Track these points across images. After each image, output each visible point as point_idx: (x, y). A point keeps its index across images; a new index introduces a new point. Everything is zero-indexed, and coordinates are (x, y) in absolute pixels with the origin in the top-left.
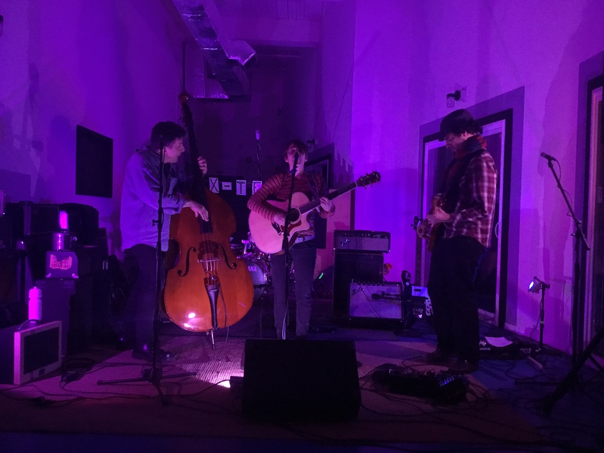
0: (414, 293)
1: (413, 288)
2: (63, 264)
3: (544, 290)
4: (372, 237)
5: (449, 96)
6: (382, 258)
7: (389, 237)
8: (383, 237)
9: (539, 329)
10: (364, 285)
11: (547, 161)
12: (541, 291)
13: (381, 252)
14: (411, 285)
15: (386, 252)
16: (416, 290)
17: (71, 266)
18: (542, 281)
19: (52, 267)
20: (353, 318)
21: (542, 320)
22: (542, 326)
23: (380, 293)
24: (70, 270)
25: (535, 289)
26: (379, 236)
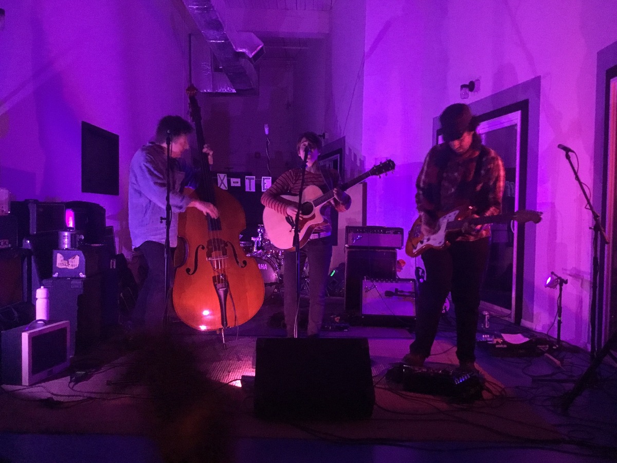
2: (70, 263)
4: (384, 232)
5: (463, 87)
6: (395, 255)
7: (402, 233)
8: (396, 233)
9: (556, 325)
10: (377, 281)
11: (564, 153)
12: (558, 286)
13: (394, 248)
15: (400, 248)
17: (78, 264)
18: (559, 275)
19: (60, 267)
20: (367, 316)
21: (560, 316)
22: (559, 322)
23: (393, 290)
24: (78, 270)
25: (552, 285)
26: (392, 232)
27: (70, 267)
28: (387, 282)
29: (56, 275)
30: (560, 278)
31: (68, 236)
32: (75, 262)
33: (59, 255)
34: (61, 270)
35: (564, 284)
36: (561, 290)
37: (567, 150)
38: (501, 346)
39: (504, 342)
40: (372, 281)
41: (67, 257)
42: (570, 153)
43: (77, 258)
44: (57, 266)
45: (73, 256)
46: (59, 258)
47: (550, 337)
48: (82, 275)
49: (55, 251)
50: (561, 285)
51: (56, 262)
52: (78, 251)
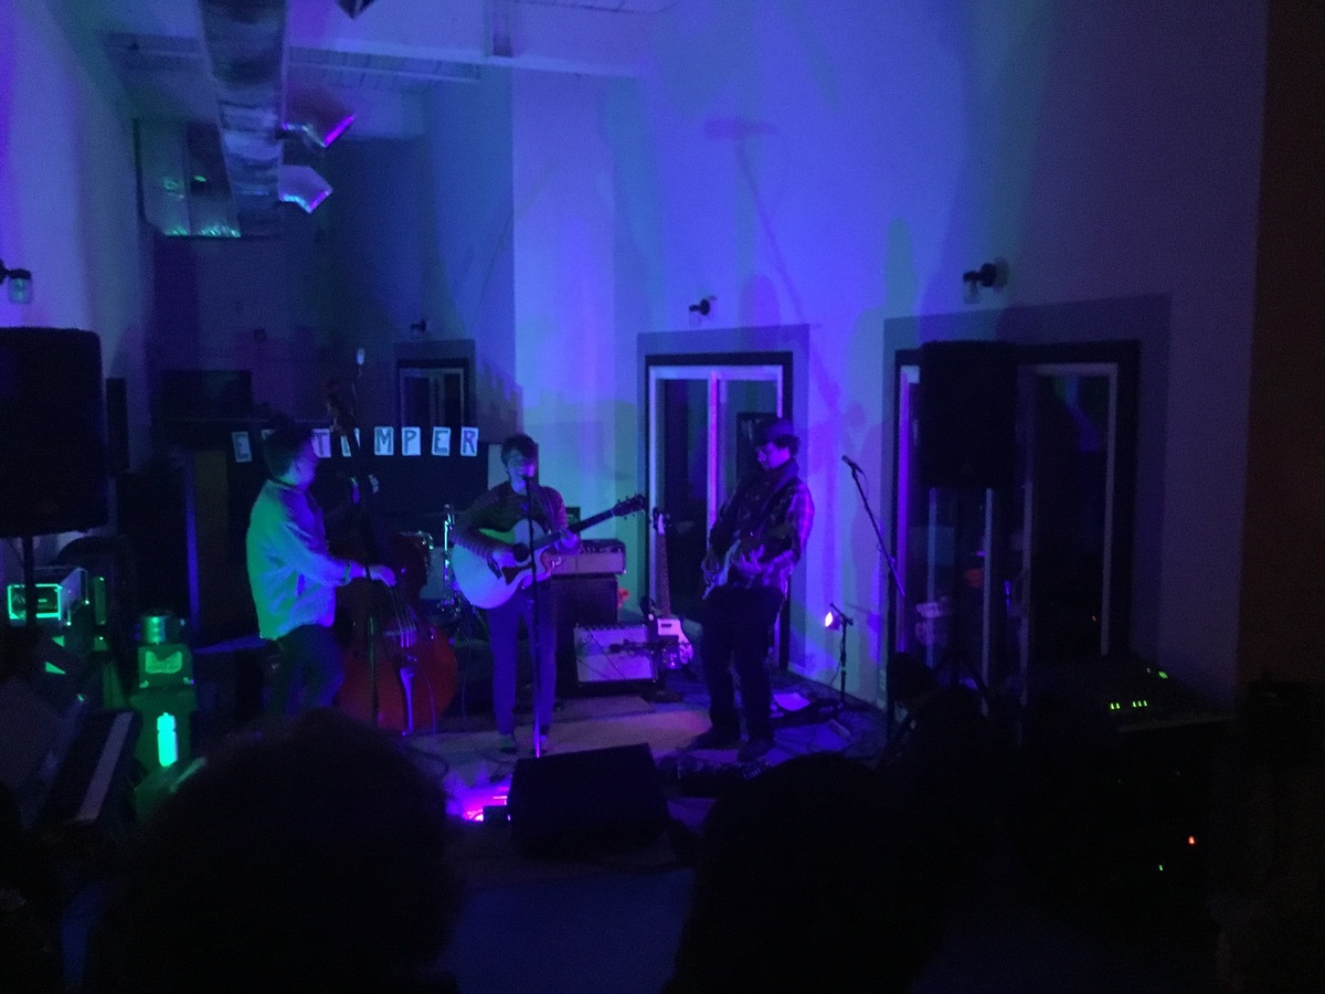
0: (662, 631)
1: (660, 622)
2: (168, 666)
3: (845, 626)
4: (598, 551)
5: (693, 308)
6: (614, 585)
7: (623, 550)
8: (614, 551)
9: (839, 676)
10: (594, 629)
11: (850, 470)
12: (841, 627)
13: (611, 575)
14: (656, 618)
15: (620, 573)
16: (663, 626)
17: (180, 665)
18: (843, 612)
19: (151, 672)
20: (585, 683)
21: (844, 665)
22: (844, 674)
23: (621, 642)
24: (180, 674)
25: (834, 626)
26: (608, 549)
27: (168, 671)
28: (608, 628)
29: (145, 684)
30: (843, 615)
31: (159, 625)
32: (176, 663)
33: (149, 654)
34: (153, 678)
35: (848, 626)
36: (844, 632)
37: (854, 466)
39: (781, 709)
40: (587, 629)
41: (162, 654)
42: (857, 472)
43: (179, 655)
44: (147, 670)
45: (172, 652)
46: (150, 663)
47: (829, 688)
48: (186, 680)
49: (141, 650)
51: (144, 665)
52: (180, 646)
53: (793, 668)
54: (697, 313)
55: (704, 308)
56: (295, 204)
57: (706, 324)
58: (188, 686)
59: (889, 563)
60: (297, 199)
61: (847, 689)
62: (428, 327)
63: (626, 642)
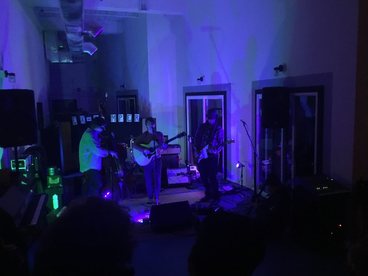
0: (191, 169)
2: (55, 181)
4: (173, 148)
5: (198, 79)
6: (178, 157)
7: (180, 148)
8: (178, 147)
10: (172, 169)
13: (177, 154)
14: (190, 166)
15: (179, 154)
17: (59, 181)
18: (241, 163)
19: (51, 183)
20: (170, 184)
21: (242, 178)
22: (242, 180)
23: (180, 173)
24: (59, 184)
25: (239, 167)
26: (176, 147)
27: (55, 183)
28: (176, 169)
29: (49, 187)
30: (241, 164)
31: (53, 170)
32: (58, 180)
33: (50, 178)
34: (51, 185)
35: (243, 167)
36: (242, 169)
37: (244, 123)
38: (224, 192)
39: (225, 191)
40: (170, 169)
41: (54, 178)
42: (245, 124)
43: (58, 178)
44: (50, 183)
45: (56, 178)
46: (51, 181)
47: (238, 184)
48: (60, 185)
49: (48, 177)
50: (242, 167)
51: (49, 181)
52: (59, 176)
53: (228, 179)
54: (199, 81)
55: (201, 79)
56: (87, 53)
57: (202, 84)
58: (61, 187)
59: (254, 149)
60: (88, 52)
61: (243, 185)
62: (125, 87)
63: (181, 172)
